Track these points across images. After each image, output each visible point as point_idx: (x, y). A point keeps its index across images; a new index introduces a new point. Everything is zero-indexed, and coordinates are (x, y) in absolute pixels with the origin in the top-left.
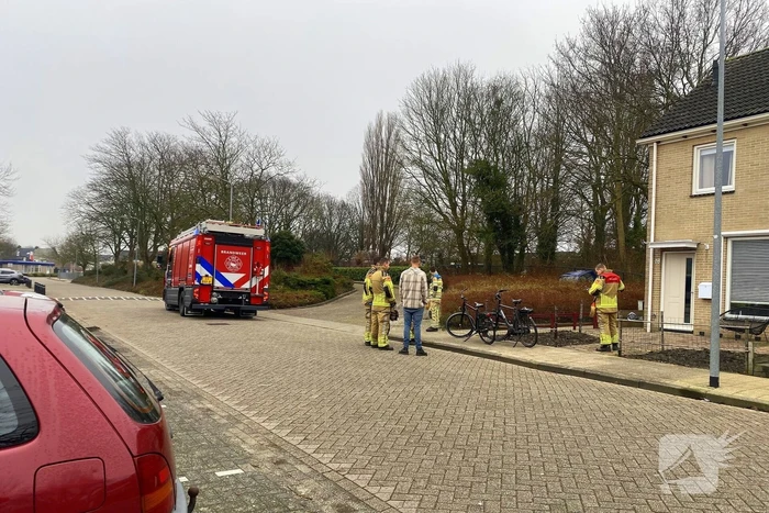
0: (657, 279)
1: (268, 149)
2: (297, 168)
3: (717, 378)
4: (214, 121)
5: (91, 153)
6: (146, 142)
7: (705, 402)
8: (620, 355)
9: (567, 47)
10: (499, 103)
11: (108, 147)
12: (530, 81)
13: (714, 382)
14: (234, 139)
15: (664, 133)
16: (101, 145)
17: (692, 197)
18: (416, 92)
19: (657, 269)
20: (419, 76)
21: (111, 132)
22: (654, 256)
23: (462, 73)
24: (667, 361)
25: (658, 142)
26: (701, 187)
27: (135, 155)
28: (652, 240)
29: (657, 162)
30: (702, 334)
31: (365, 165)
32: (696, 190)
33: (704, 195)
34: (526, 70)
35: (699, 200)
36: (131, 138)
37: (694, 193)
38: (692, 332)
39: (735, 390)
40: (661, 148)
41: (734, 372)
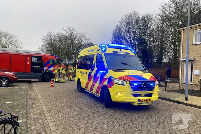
0: (183, 69)
1: (83, 36)
2: (90, 40)
3: (187, 98)
4: (69, 28)
5: (43, 38)
6: (56, 35)
7: (182, 105)
8: (165, 90)
9: (164, 4)
10: (145, 21)
11: (47, 36)
12: (154, 15)
13: (186, 99)
14: (74, 33)
15: (185, 27)
16: (45, 36)
17: (193, 45)
18: (123, 19)
19: (183, 66)
20: (124, 15)
21: (47, 32)
22: (182, 62)
23: (135, 14)
24: (178, 93)
25: (183, 29)
26: (196, 42)
27: (53, 38)
28: (181, 58)
29: (183, 35)
30: (195, 85)
31: (113, 39)
32: (194, 43)
33: (196, 44)
34: (152, 12)
35: (195, 46)
36: (52, 34)
37: (194, 44)
38: (192, 84)
39: (192, 101)
40: (184, 31)
41: (197, 96)
